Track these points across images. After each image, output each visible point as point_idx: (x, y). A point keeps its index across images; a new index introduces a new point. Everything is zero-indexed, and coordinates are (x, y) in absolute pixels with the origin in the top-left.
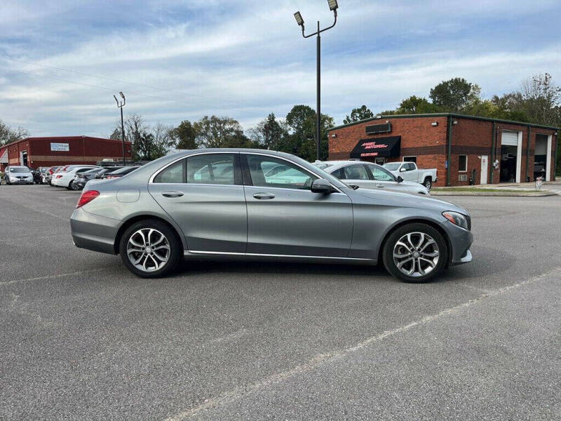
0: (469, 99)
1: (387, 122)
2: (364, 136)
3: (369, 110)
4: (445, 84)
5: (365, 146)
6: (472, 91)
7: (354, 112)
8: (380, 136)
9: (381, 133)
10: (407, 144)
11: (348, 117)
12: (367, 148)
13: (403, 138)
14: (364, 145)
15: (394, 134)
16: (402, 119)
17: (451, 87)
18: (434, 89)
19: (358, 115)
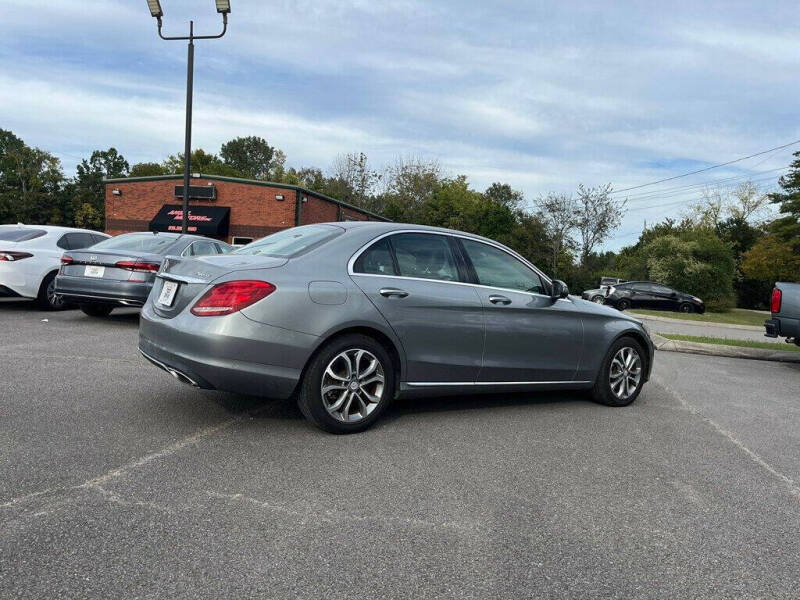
0: (271, 167)
1: (210, 184)
2: (171, 200)
3: (121, 157)
4: (241, 141)
5: (175, 216)
6: (274, 157)
7: (96, 156)
8: (197, 204)
9: (200, 200)
10: (239, 218)
11: (85, 162)
12: (177, 218)
13: (235, 210)
14: (172, 213)
15: (218, 204)
16: (235, 184)
17: (248, 147)
18: (226, 144)
19: (103, 161)
